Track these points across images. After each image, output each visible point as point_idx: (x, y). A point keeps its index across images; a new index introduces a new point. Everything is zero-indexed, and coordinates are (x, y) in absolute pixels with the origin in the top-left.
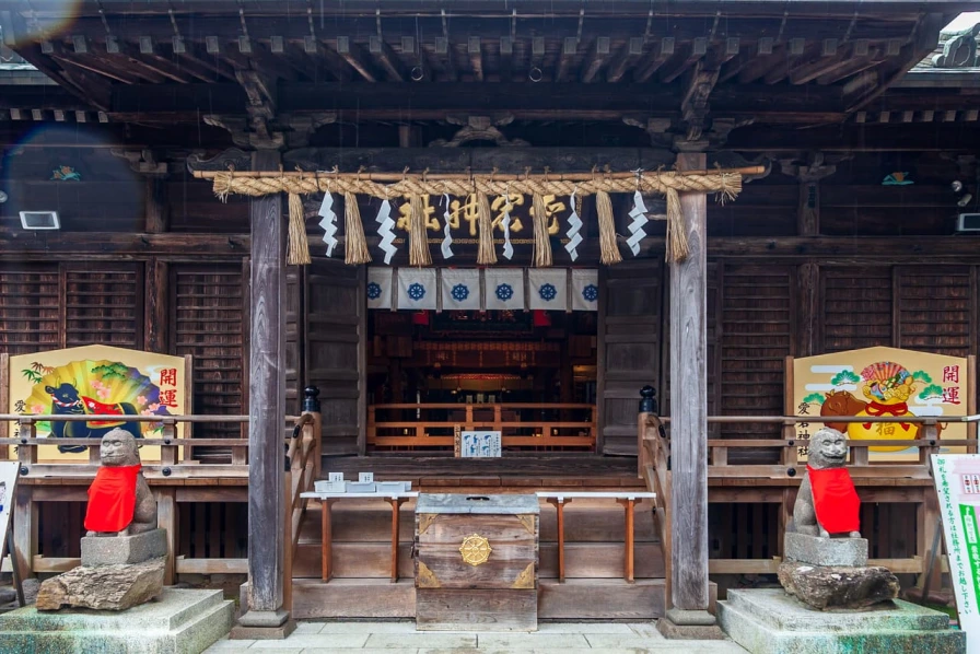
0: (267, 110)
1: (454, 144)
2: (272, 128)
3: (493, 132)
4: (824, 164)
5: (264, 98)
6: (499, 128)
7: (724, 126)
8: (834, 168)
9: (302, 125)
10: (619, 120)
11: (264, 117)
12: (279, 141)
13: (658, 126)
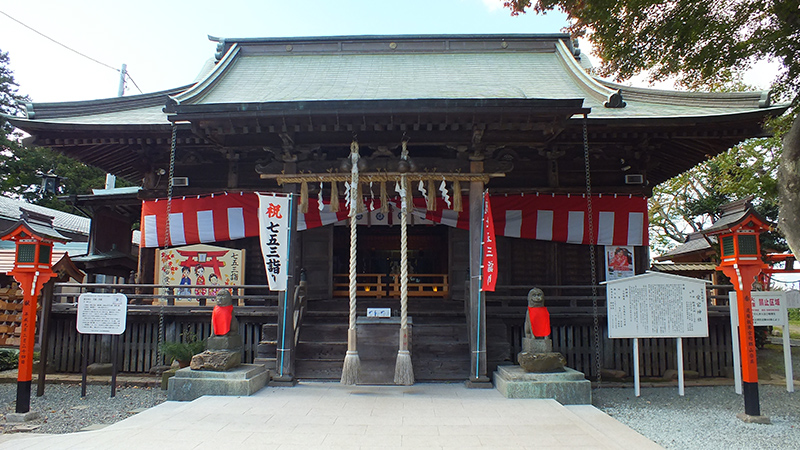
0: (291, 147)
1: (371, 158)
2: (293, 153)
3: (389, 153)
4: (559, 150)
5: (290, 142)
6: (391, 151)
7: (491, 150)
8: (564, 152)
9: (306, 151)
10: (445, 146)
11: (289, 150)
12: (295, 159)
13: (462, 149)
